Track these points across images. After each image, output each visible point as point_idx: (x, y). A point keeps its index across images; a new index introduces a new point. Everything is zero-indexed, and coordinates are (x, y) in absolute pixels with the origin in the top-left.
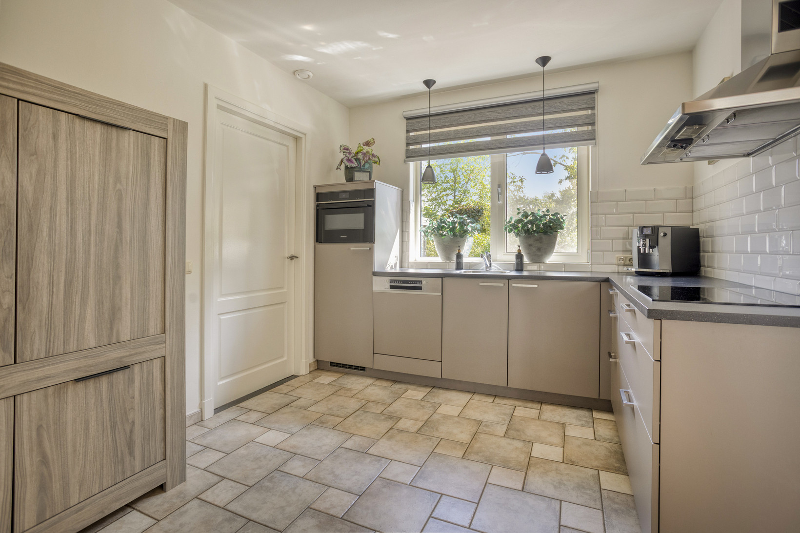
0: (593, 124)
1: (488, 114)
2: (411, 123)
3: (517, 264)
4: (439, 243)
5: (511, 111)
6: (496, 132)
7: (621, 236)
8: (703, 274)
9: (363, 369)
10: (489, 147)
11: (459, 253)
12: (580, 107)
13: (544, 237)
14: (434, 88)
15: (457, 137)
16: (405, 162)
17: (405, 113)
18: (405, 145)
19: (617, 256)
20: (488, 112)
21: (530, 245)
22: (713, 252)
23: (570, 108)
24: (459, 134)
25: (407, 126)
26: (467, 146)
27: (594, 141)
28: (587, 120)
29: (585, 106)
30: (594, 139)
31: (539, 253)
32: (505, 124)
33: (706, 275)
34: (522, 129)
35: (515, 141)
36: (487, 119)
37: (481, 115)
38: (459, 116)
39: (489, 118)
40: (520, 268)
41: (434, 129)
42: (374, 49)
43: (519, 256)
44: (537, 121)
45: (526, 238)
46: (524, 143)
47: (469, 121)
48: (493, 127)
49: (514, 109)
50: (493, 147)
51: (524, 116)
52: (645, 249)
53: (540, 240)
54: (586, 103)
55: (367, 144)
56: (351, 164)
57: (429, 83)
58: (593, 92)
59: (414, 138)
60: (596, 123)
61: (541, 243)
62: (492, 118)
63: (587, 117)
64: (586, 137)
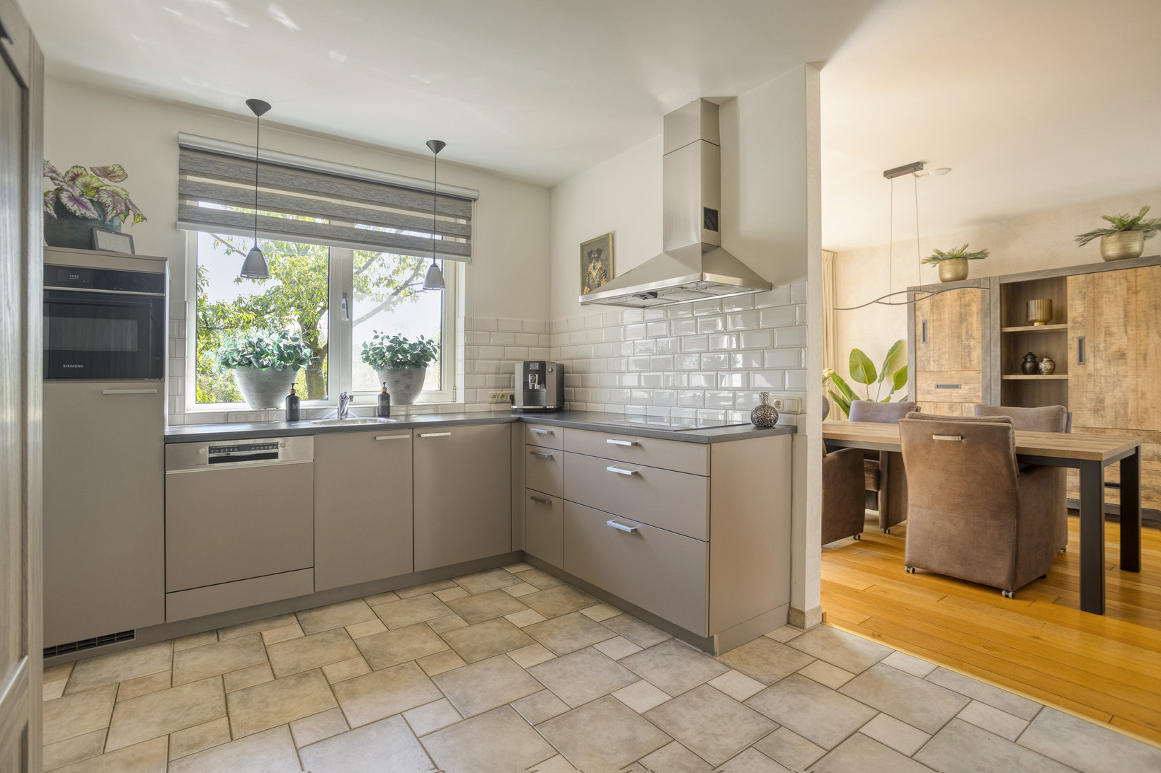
0: (468, 237)
1: (339, 186)
2: (192, 158)
3: (383, 407)
4: (250, 378)
5: (373, 192)
6: (351, 216)
7: (494, 371)
8: (568, 408)
9: (129, 635)
10: (340, 237)
11: (293, 394)
12: (456, 214)
13: (414, 370)
14: (266, 116)
15: (287, 207)
16: (175, 226)
17: (182, 137)
18: (176, 195)
19: (490, 393)
20: (339, 183)
21: (397, 382)
22: (584, 387)
23: (446, 212)
24: (290, 205)
25: (181, 161)
26: (304, 226)
27: (469, 258)
28: (463, 231)
29: (461, 214)
30: (469, 256)
31: (408, 392)
32: (365, 209)
33: (572, 409)
34: (388, 222)
35: (380, 237)
36: (338, 193)
37: (328, 185)
38: (291, 175)
39: (341, 194)
40: (386, 414)
41: (243, 183)
42: (229, 19)
43: (385, 397)
44: (407, 216)
45: (391, 371)
46: (391, 243)
47: (309, 189)
48: (347, 208)
49: (377, 192)
50: (346, 238)
51: (391, 206)
52: (533, 386)
53: (409, 374)
54: (462, 211)
55: (106, 173)
56: (83, 211)
57: (258, 106)
58: (468, 200)
59: (198, 188)
60: (472, 237)
61: (410, 378)
62: (346, 195)
63: (463, 227)
64: (461, 252)
